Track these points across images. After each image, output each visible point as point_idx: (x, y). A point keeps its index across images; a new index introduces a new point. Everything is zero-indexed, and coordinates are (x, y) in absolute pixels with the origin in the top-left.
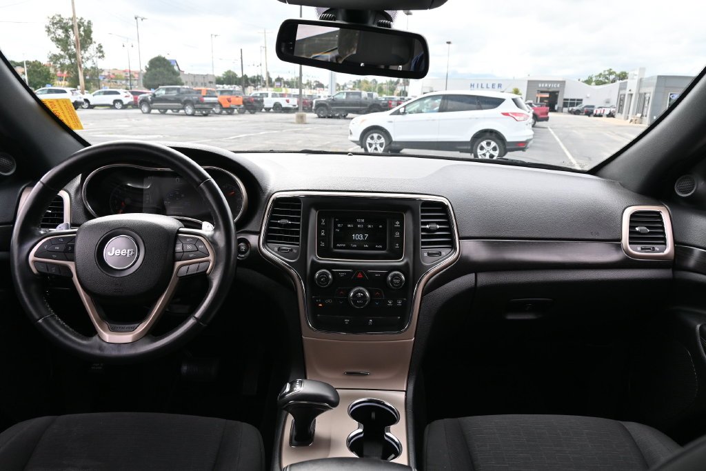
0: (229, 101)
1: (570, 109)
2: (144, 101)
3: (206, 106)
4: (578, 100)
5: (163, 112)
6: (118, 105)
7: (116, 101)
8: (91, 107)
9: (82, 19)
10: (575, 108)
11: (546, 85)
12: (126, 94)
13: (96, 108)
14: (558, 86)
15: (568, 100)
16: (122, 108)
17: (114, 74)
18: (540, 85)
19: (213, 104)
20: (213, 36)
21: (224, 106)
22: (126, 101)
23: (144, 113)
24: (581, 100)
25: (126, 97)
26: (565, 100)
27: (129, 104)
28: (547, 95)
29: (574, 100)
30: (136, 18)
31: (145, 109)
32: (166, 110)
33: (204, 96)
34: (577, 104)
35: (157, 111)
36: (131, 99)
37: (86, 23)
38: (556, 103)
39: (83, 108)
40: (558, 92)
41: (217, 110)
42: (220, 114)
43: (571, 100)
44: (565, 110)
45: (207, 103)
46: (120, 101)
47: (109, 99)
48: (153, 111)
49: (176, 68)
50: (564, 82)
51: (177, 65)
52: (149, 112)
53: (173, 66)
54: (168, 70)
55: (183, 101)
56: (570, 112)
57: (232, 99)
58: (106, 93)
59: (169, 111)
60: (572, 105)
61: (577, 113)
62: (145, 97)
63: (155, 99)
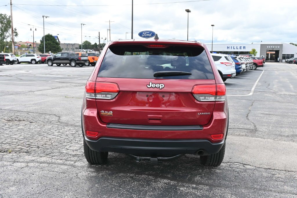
0: (93, 59)
1: (286, 60)
2: (50, 60)
3: (82, 62)
4: (291, 55)
5: (59, 65)
6: (34, 62)
7: (32, 60)
8: (19, 63)
9: (5, 15)
10: (289, 60)
11: (272, 47)
12: (37, 56)
13: (21, 63)
14: (279, 47)
15: (285, 55)
16: (35, 64)
17: (20, 44)
18: (268, 47)
19: (86, 61)
20: (82, 25)
21: (91, 61)
22: (37, 60)
23: (49, 66)
24: (293, 55)
25: (38, 57)
26: (283, 55)
27: (39, 61)
28: (274, 53)
29: (289, 55)
30: (43, 17)
31: (50, 64)
32: (60, 64)
33: (81, 57)
34: (291, 57)
35: (55, 65)
36: (40, 59)
37: (8, 17)
38: (278, 57)
39: (15, 64)
40: (279, 51)
41: (87, 64)
42: (88, 66)
43: (287, 55)
44: (284, 61)
45: (83, 60)
46: (35, 60)
47: (29, 59)
48: (54, 65)
49: (57, 41)
50: (282, 45)
51: (58, 39)
52: (52, 65)
53: (56, 40)
54: (54, 42)
55: (70, 59)
56: (287, 62)
57: (95, 58)
58: (27, 56)
59: (62, 65)
60: (288, 58)
61: (291, 62)
62: (50, 57)
63: (55, 59)
